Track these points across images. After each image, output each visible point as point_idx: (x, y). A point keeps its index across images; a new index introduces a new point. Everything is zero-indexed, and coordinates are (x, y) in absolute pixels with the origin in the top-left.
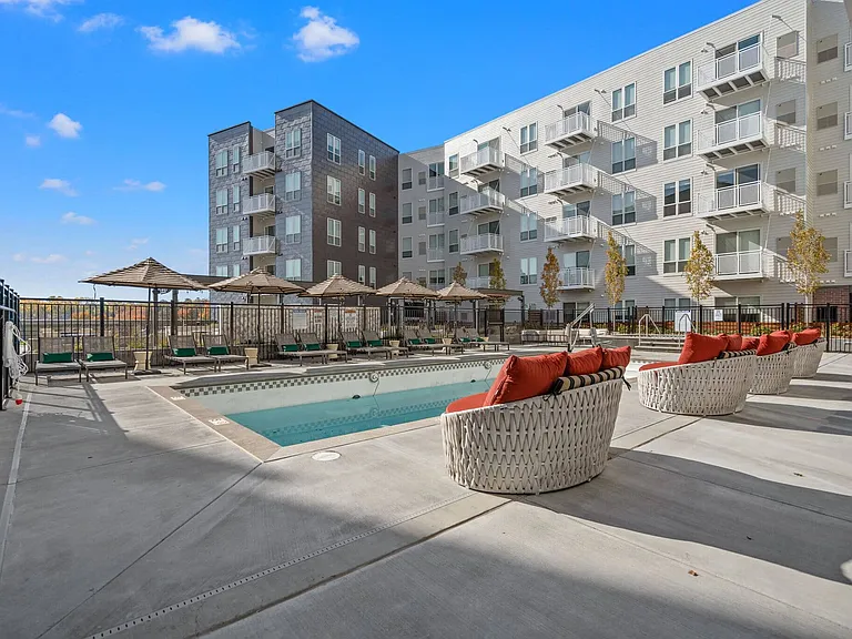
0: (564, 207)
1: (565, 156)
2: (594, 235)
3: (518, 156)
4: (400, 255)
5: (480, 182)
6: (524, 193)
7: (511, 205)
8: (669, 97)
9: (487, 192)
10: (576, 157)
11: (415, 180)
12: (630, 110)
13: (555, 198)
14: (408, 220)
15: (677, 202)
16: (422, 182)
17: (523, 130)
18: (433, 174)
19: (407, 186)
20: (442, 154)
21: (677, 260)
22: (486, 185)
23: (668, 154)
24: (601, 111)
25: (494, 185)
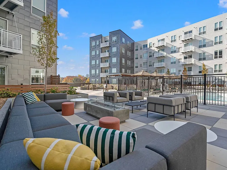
0: (184, 56)
1: (185, 43)
2: (193, 63)
3: (170, 43)
4: (135, 67)
5: (158, 49)
6: (172, 52)
7: (168, 55)
8: (216, 30)
9: (161, 52)
10: (188, 44)
11: (139, 49)
12: (204, 33)
13: (182, 54)
14: (137, 58)
15: (218, 55)
16: (141, 49)
17: (172, 37)
18: (144, 47)
19: (137, 50)
20: (147, 42)
21: (218, 69)
22: (160, 50)
23: (216, 43)
24: (195, 33)
25: (163, 50)
